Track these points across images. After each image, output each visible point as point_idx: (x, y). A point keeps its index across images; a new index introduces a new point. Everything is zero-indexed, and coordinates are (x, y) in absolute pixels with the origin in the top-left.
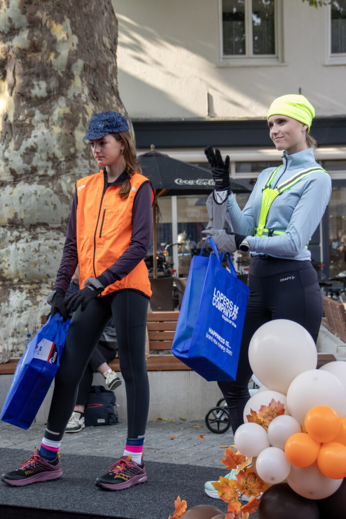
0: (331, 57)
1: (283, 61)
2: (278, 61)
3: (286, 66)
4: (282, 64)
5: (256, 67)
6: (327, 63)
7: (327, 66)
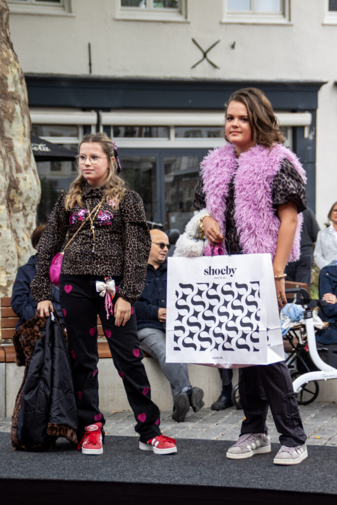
0: (121, 10)
1: (70, 11)
2: (64, 10)
3: (73, 17)
4: (69, 14)
5: (41, 15)
6: (118, 17)
7: (118, 20)
